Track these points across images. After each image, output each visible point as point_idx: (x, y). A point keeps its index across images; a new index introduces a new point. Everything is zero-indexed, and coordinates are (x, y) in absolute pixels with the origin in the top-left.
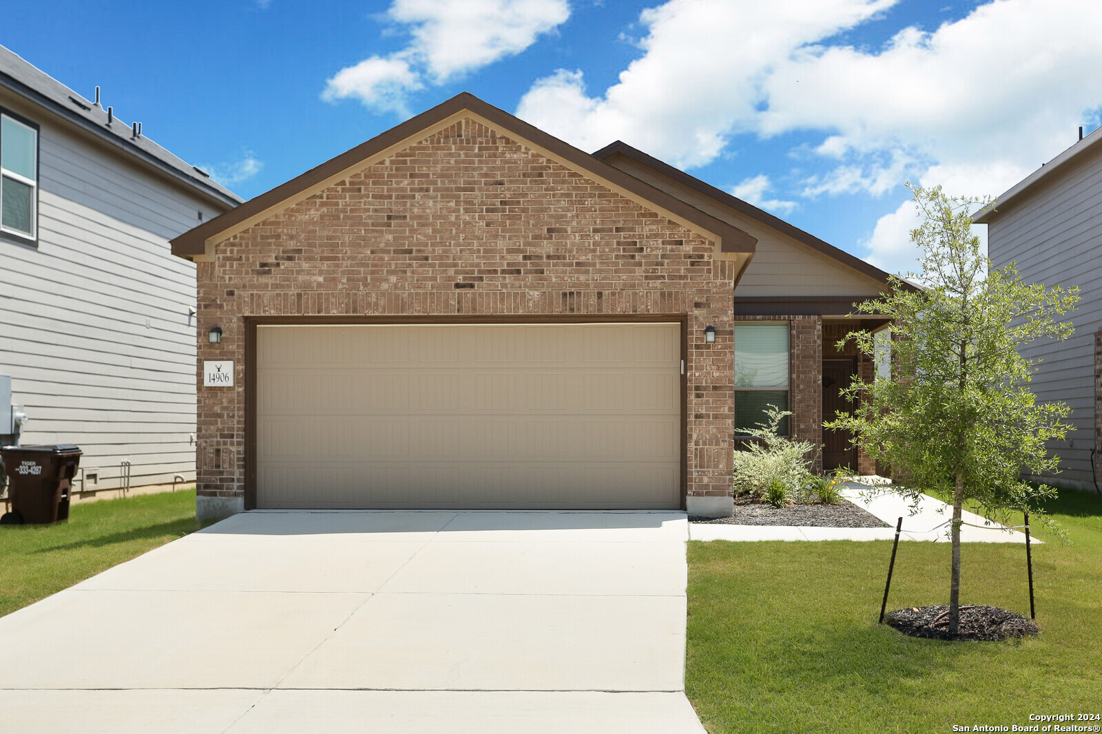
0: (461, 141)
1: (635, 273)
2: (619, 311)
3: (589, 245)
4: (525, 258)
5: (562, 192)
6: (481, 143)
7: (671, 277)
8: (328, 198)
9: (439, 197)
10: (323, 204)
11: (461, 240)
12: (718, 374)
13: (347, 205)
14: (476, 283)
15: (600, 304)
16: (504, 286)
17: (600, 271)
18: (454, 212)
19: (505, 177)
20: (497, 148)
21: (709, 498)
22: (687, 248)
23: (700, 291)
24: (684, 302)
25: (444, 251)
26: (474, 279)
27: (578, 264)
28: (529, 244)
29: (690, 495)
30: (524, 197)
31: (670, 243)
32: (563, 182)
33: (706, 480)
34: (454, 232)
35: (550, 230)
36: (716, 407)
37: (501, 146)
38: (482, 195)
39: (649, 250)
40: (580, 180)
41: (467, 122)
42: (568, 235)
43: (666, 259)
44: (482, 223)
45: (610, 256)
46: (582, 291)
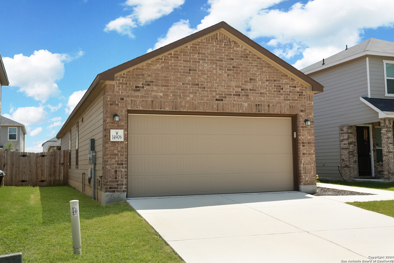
0: (218, 41)
1: (280, 98)
2: (275, 112)
3: (265, 86)
4: (242, 90)
5: (255, 64)
6: (225, 42)
7: (293, 100)
8: (164, 60)
9: (209, 63)
10: (162, 62)
11: (218, 81)
12: (309, 138)
13: (172, 63)
14: (224, 99)
15: (269, 109)
16: (234, 101)
17: (268, 96)
18: (215, 70)
19: (234, 57)
20: (231, 45)
21: (309, 186)
22: (298, 89)
23: (302, 106)
24: (297, 110)
25: (211, 85)
26: (223, 97)
27: (261, 93)
28: (243, 84)
29: (302, 185)
30: (241, 65)
31: (292, 87)
32: (255, 61)
33: (307, 179)
34: (215, 77)
35: (251, 79)
36: (309, 150)
37: (233, 44)
38: (226, 63)
39: (285, 89)
40: (261, 60)
41: (220, 34)
42: (257, 82)
43: (291, 93)
44: (226, 75)
45: (272, 91)
46: (262, 104)
